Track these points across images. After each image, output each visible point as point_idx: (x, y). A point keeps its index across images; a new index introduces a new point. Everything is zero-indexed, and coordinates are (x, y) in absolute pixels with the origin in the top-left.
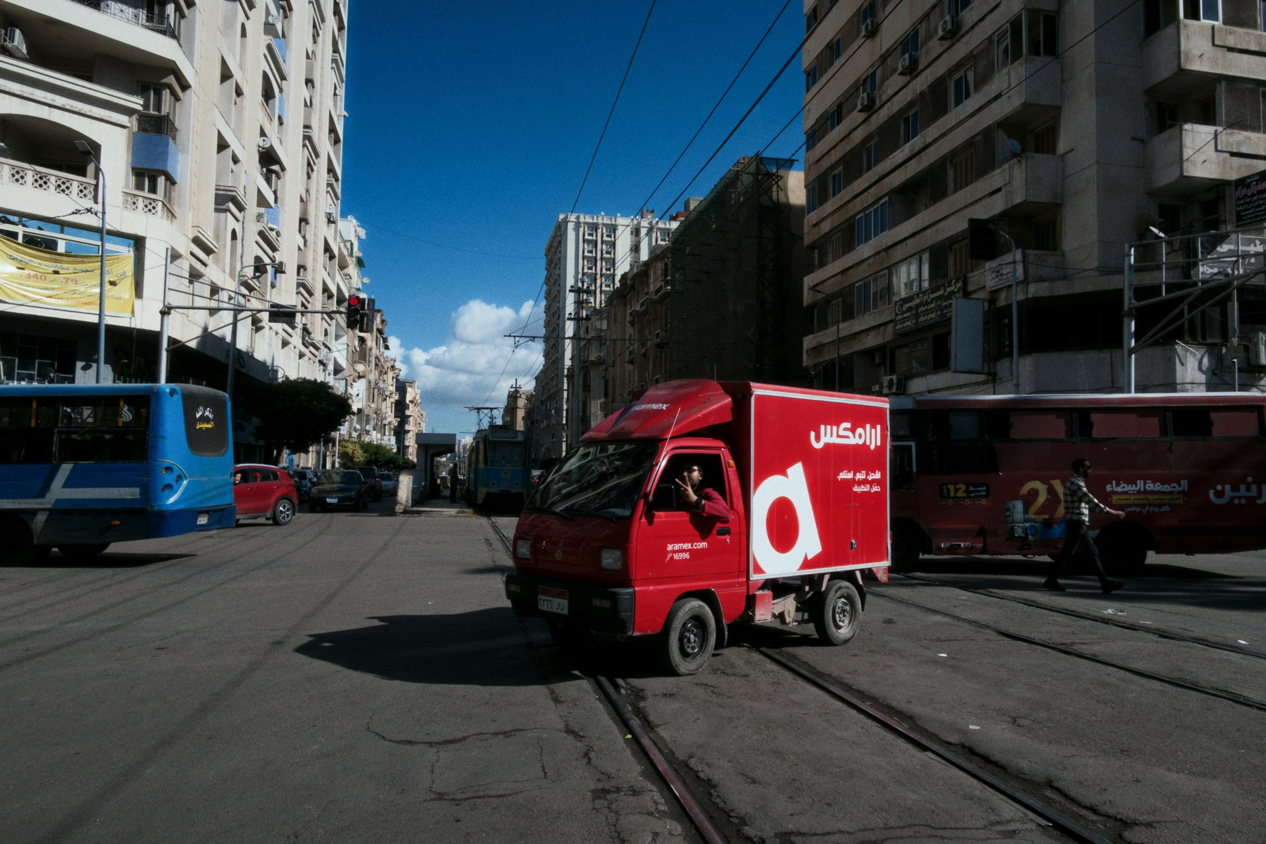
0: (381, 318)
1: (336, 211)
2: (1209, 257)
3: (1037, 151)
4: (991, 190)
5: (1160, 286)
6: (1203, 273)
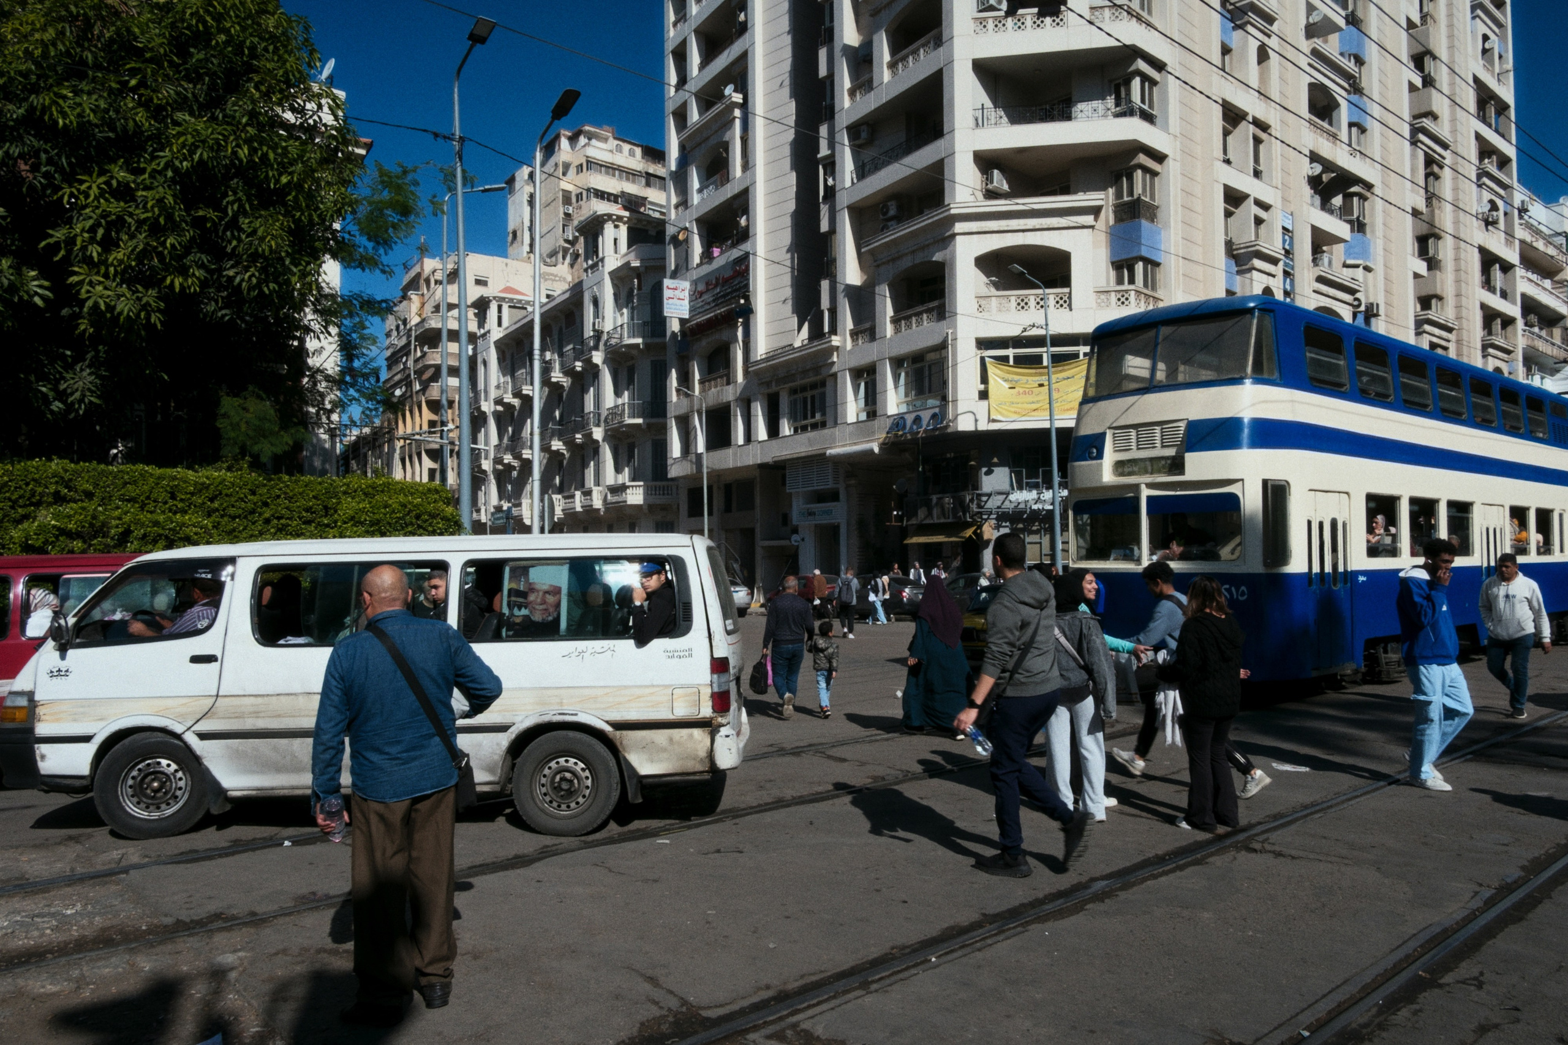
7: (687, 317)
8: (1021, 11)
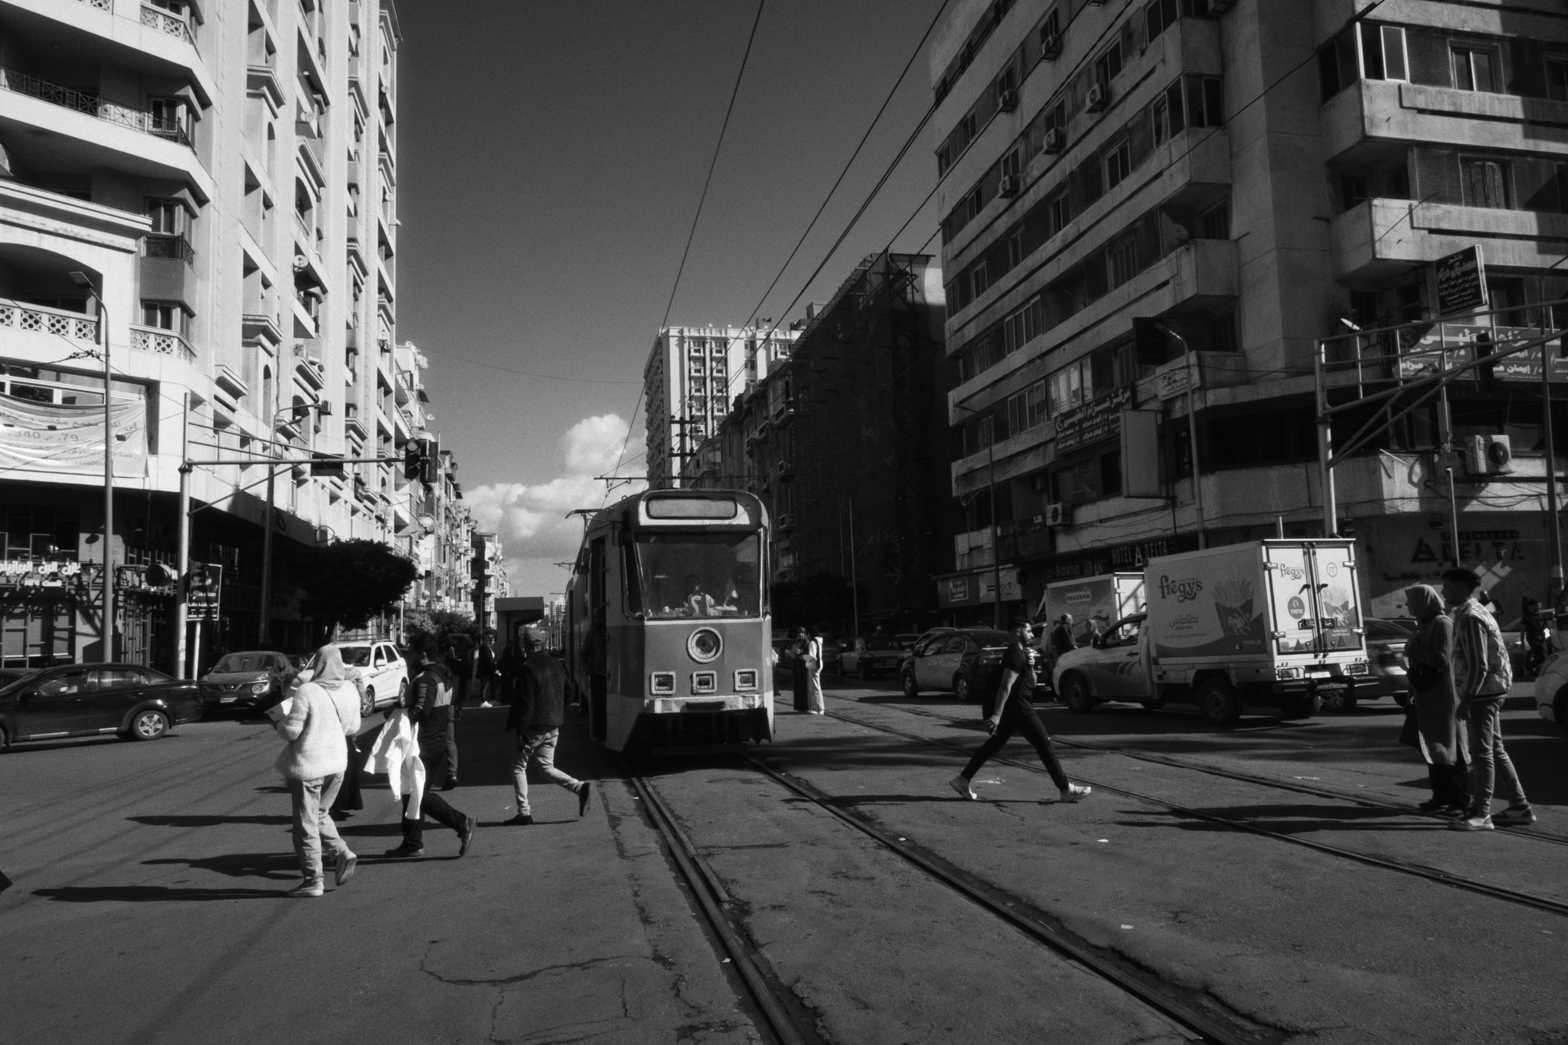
0: (450, 460)
1: (390, 337)
2: (1412, 351)
3: (1208, 237)
4: (1156, 284)
5: (1356, 388)
6: (1405, 370)
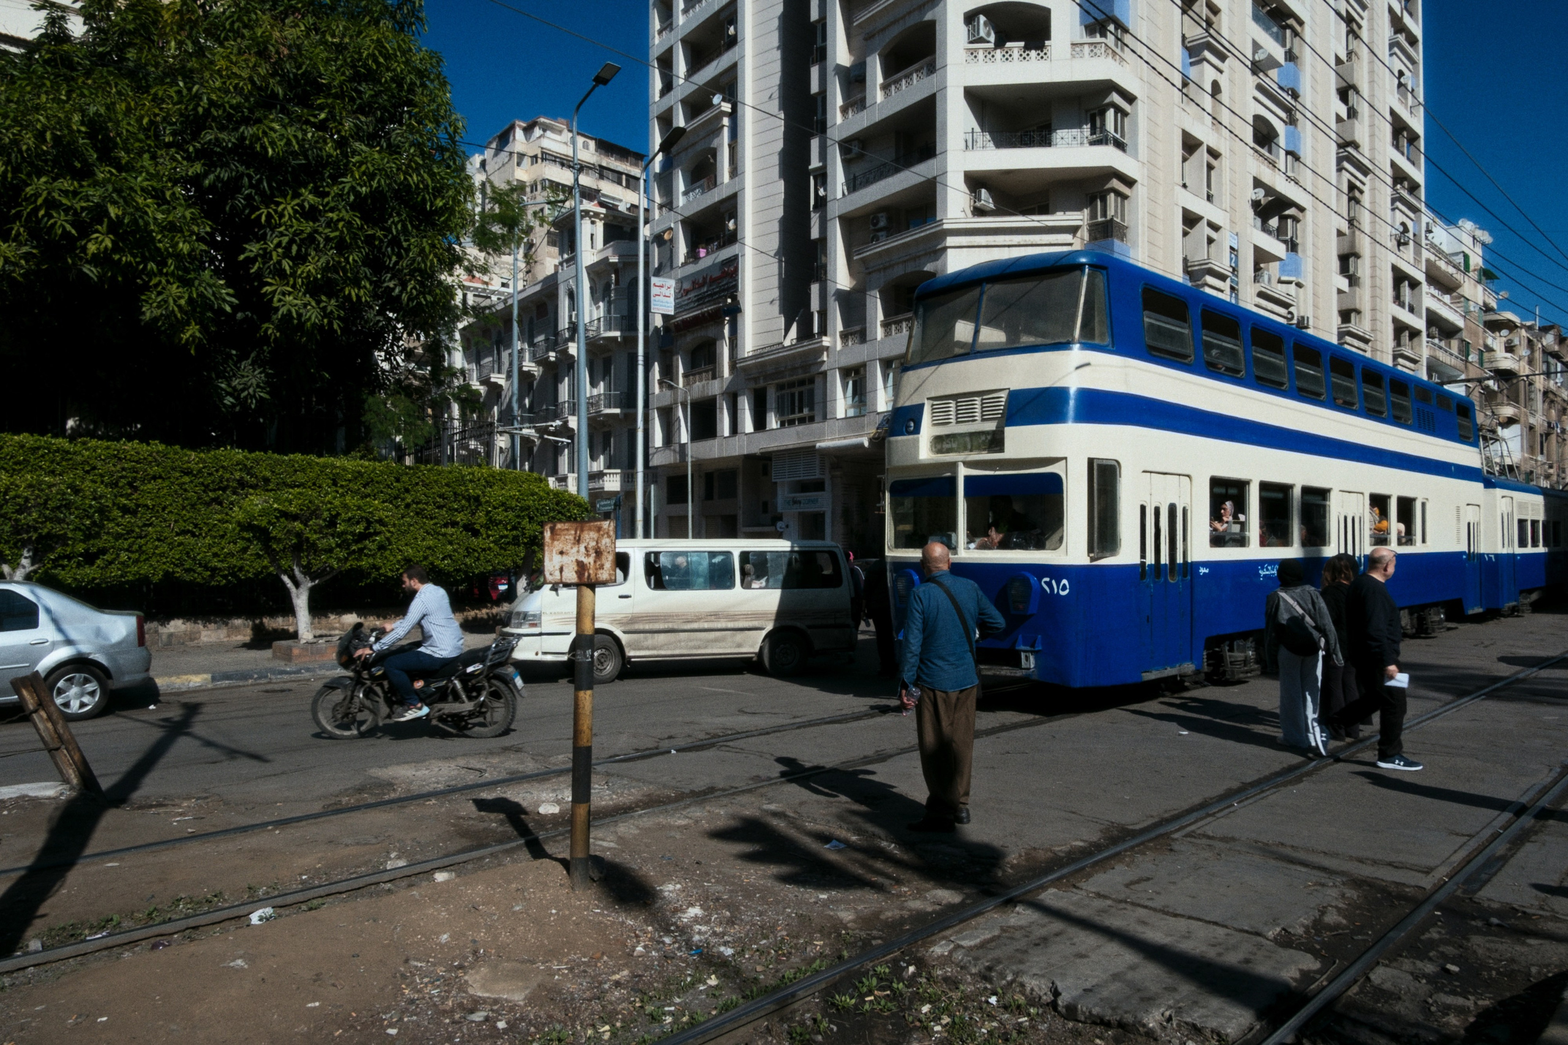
7: (672, 313)
8: (1008, 44)
